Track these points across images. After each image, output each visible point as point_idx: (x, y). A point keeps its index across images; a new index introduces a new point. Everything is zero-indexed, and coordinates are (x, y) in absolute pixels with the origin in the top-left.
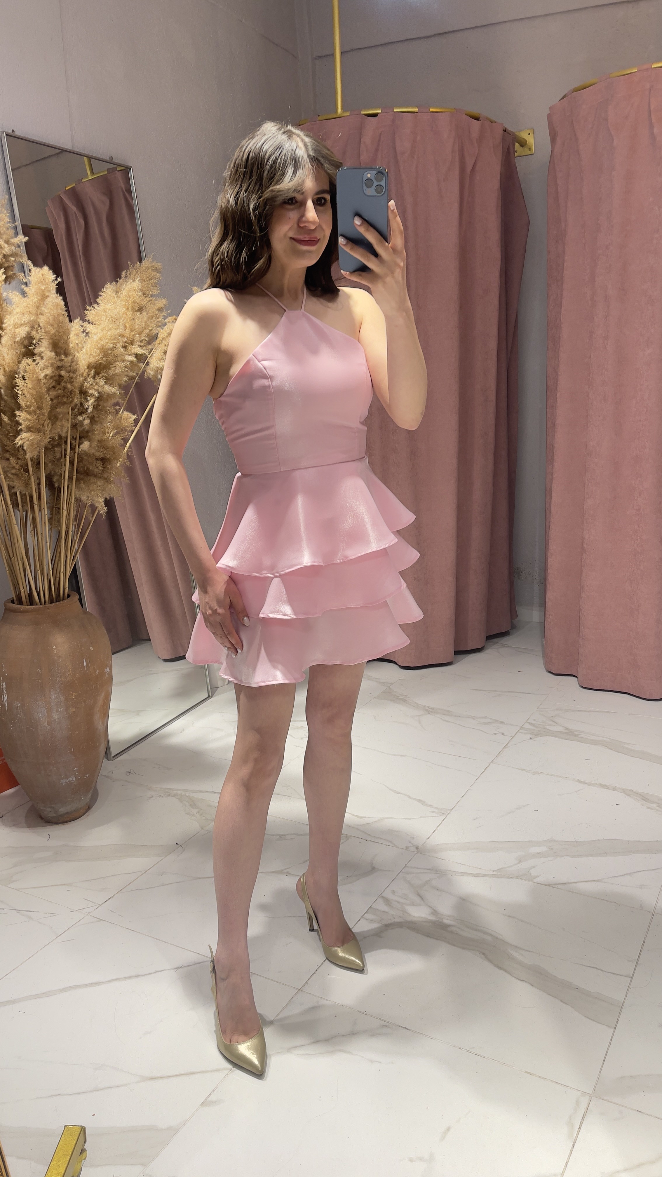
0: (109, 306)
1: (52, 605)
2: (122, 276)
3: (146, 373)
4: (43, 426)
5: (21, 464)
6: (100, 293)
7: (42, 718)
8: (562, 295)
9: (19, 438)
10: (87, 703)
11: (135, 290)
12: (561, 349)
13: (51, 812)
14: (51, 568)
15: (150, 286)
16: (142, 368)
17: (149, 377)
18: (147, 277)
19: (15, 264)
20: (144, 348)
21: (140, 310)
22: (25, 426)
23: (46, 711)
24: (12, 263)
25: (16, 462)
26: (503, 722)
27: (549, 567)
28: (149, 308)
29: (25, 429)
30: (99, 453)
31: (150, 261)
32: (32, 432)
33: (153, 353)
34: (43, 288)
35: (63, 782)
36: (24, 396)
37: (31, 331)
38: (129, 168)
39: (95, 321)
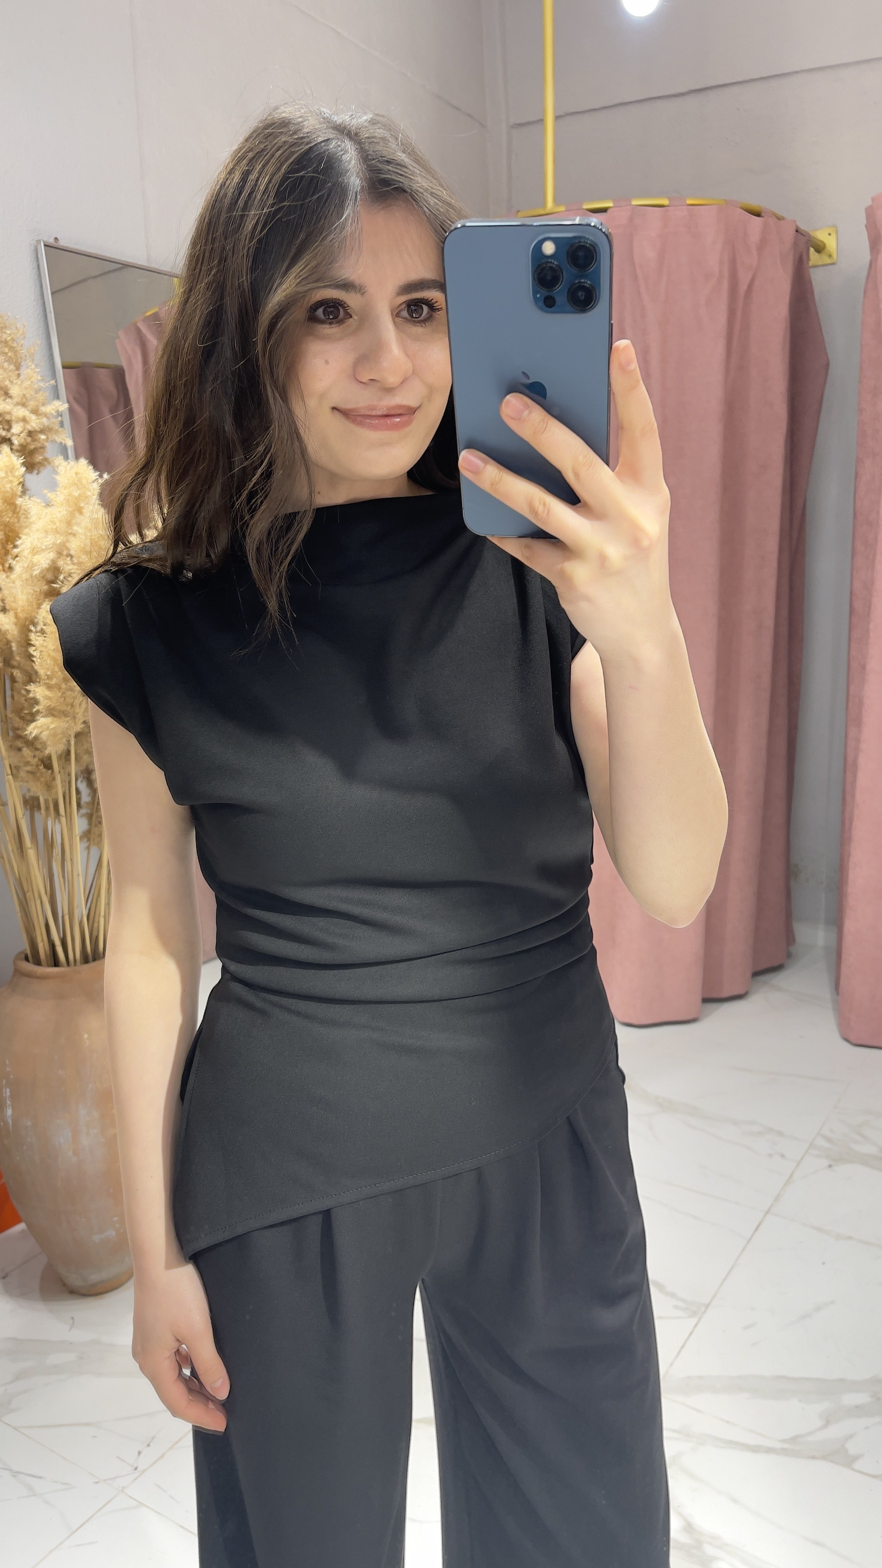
1: (86, 966)
4: (72, 706)
5: (41, 757)
7: (64, 1145)
9: (33, 725)
13: (79, 1279)
14: (85, 913)
19: (47, 444)
22: (45, 705)
23: (70, 1134)
24: (44, 445)
25: (33, 755)
26: (781, 1133)
29: (44, 711)
32: (53, 715)
34: (76, 494)
35: (96, 1238)
36: (44, 659)
37: (58, 560)
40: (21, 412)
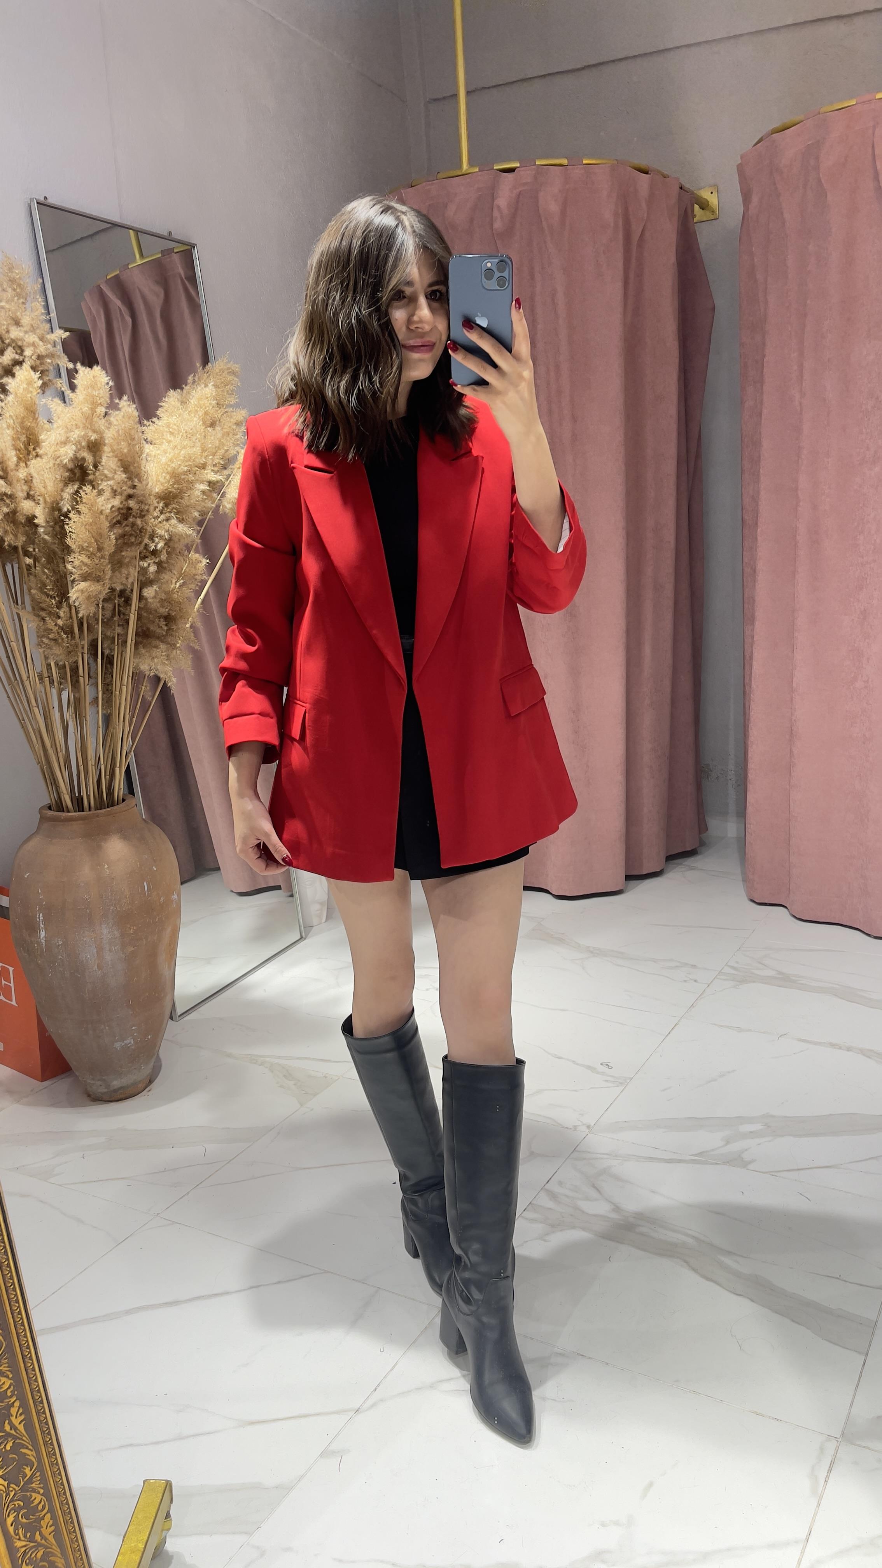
0: (173, 420)
1: (102, 811)
2: (189, 381)
3: (221, 506)
4: (102, 572)
5: (61, 625)
6: (161, 404)
7: (91, 960)
8: (762, 402)
10: (149, 940)
11: (207, 398)
12: (761, 471)
13: (101, 1086)
15: (225, 394)
16: (217, 500)
17: (225, 513)
18: (222, 383)
19: (51, 368)
20: (218, 473)
21: (213, 425)
22: (79, 575)
23: (95, 950)
24: (48, 368)
25: (56, 623)
26: (695, 966)
27: (750, 760)
28: (224, 422)
30: (164, 610)
31: (225, 361)
32: (88, 581)
33: (230, 481)
34: (94, 392)
35: (118, 1045)
37: (79, 451)
38: (192, 246)
39: (155, 439)
40: (32, 338)
